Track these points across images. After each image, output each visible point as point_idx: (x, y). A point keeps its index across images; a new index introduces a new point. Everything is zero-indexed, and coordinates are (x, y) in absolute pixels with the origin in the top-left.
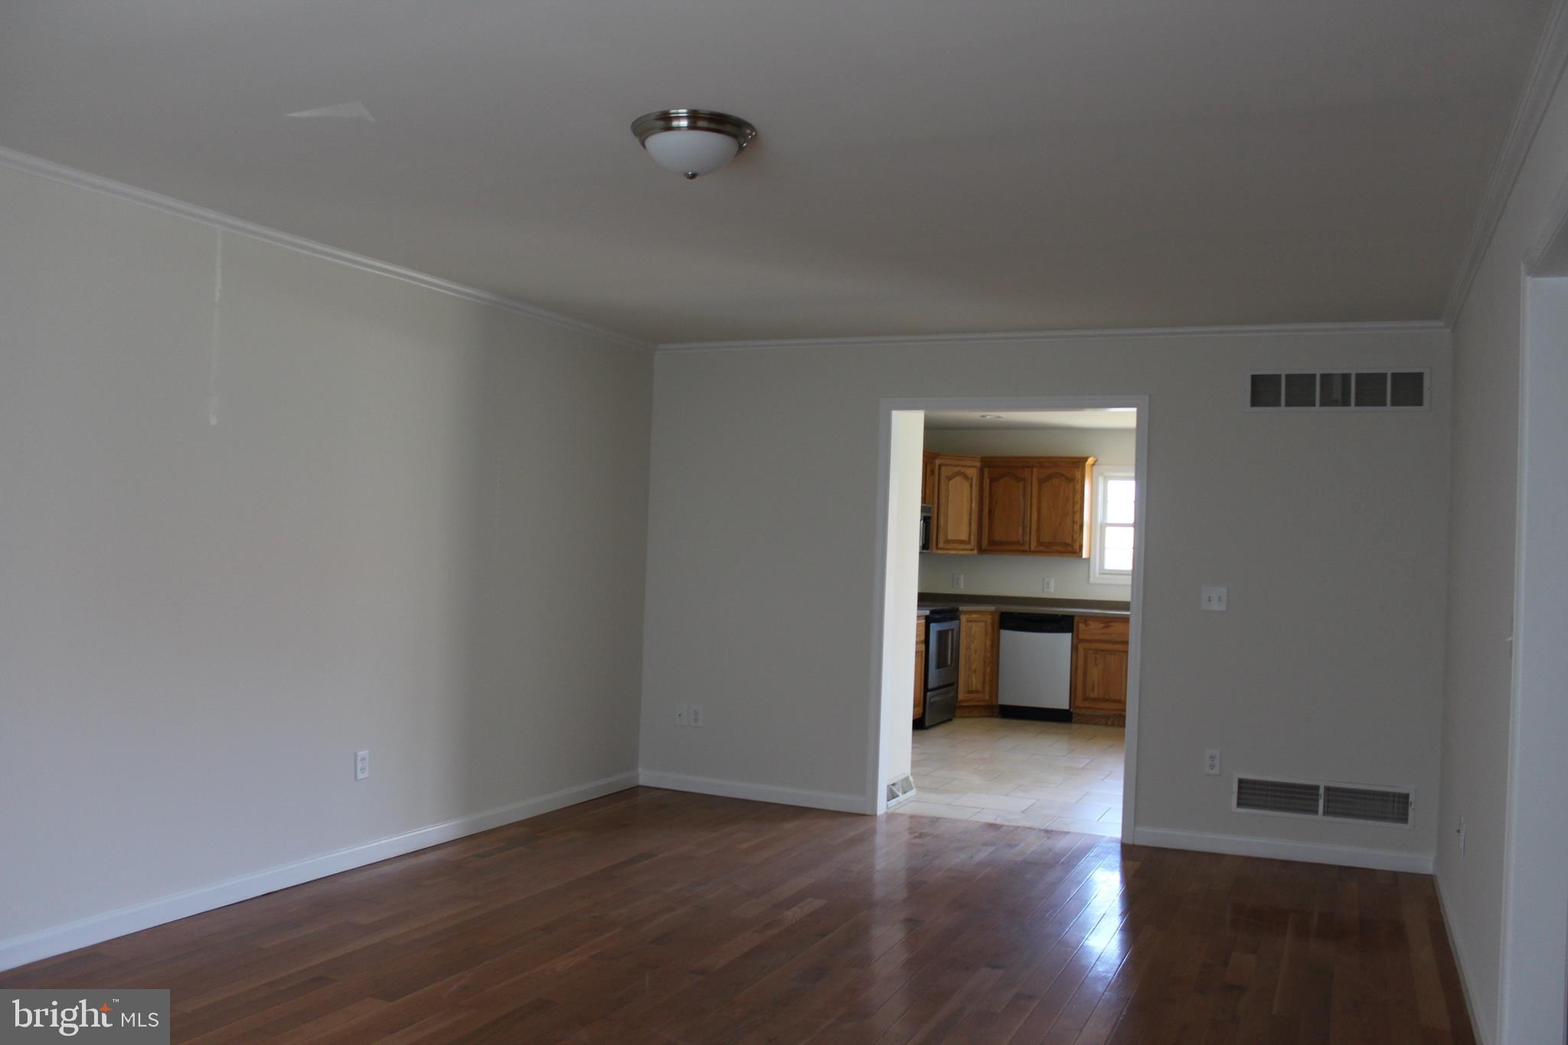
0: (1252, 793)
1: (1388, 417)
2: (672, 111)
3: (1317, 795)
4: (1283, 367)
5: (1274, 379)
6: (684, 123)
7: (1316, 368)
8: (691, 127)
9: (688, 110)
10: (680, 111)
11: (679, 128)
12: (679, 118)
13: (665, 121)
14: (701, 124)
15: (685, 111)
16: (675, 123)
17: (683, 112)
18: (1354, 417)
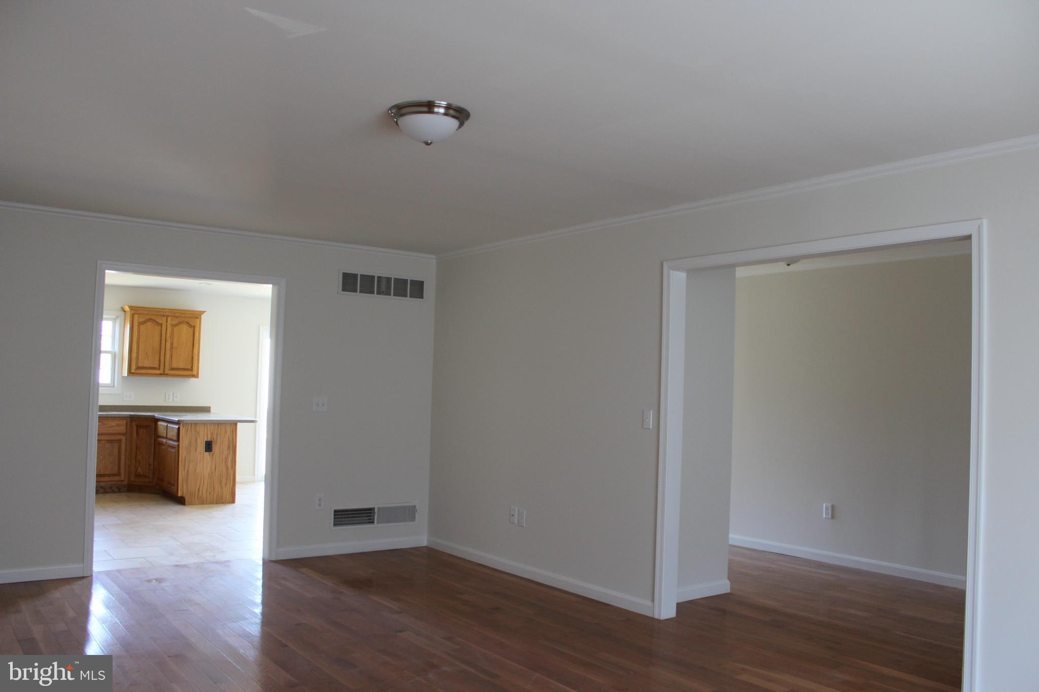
0: (344, 517)
1: (408, 303)
2: (436, 102)
3: (374, 512)
4: (360, 269)
5: (354, 276)
6: (442, 111)
7: (376, 272)
8: (446, 114)
9: (448, 103)
10: (442, 103)
11: (438, 113)
12: (439, 107)
13: (429, 107)
14: (451, 112)
15: (445, 103)
16: (436, 110)
17: (444, 103)
18: (391, 302)
